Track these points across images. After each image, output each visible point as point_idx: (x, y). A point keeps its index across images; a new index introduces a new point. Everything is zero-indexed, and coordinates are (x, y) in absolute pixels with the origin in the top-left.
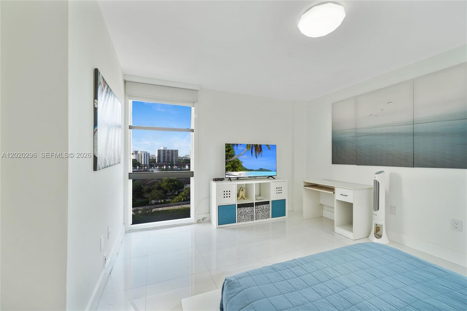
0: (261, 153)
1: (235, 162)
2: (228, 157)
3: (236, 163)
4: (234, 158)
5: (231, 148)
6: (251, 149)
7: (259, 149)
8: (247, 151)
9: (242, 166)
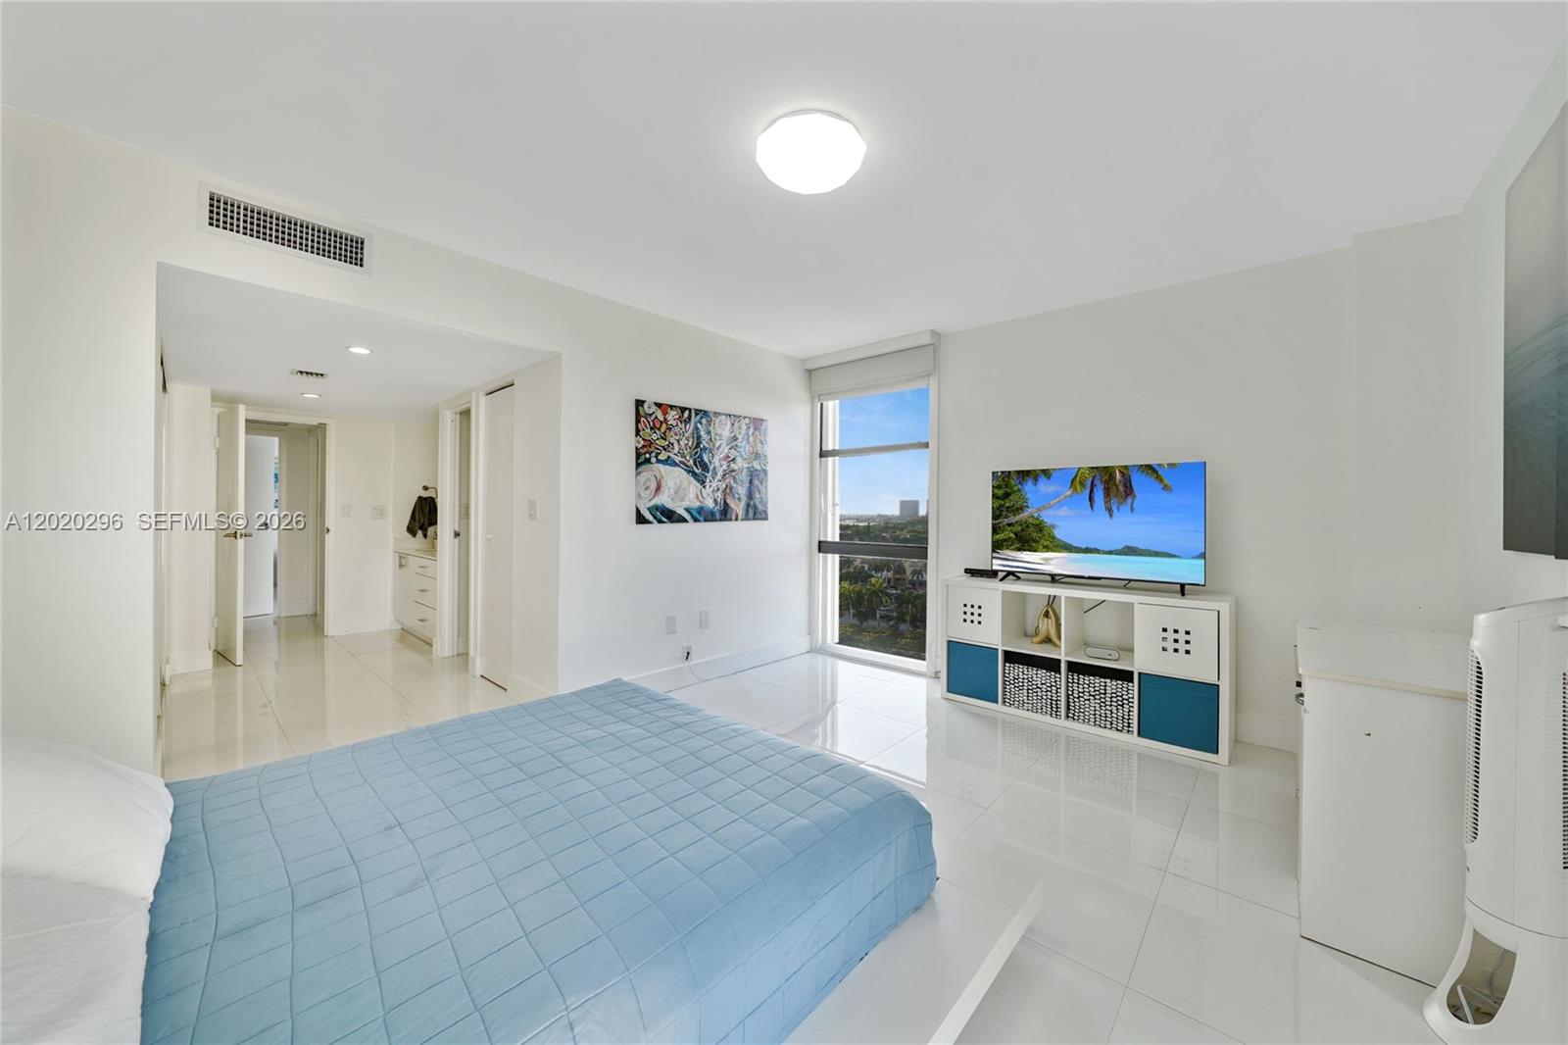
0: (1129, 501)
1: (1027, 526)
2: (1004, 513)
3: (1032, 529)
4: (1023, 516)
5: (1016, 488)
6: (1088, 491)
7: (1121, 489)
8: (1071, 496)
9: (1054, 537)
